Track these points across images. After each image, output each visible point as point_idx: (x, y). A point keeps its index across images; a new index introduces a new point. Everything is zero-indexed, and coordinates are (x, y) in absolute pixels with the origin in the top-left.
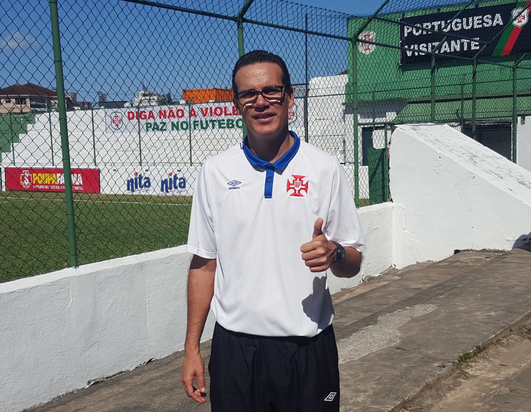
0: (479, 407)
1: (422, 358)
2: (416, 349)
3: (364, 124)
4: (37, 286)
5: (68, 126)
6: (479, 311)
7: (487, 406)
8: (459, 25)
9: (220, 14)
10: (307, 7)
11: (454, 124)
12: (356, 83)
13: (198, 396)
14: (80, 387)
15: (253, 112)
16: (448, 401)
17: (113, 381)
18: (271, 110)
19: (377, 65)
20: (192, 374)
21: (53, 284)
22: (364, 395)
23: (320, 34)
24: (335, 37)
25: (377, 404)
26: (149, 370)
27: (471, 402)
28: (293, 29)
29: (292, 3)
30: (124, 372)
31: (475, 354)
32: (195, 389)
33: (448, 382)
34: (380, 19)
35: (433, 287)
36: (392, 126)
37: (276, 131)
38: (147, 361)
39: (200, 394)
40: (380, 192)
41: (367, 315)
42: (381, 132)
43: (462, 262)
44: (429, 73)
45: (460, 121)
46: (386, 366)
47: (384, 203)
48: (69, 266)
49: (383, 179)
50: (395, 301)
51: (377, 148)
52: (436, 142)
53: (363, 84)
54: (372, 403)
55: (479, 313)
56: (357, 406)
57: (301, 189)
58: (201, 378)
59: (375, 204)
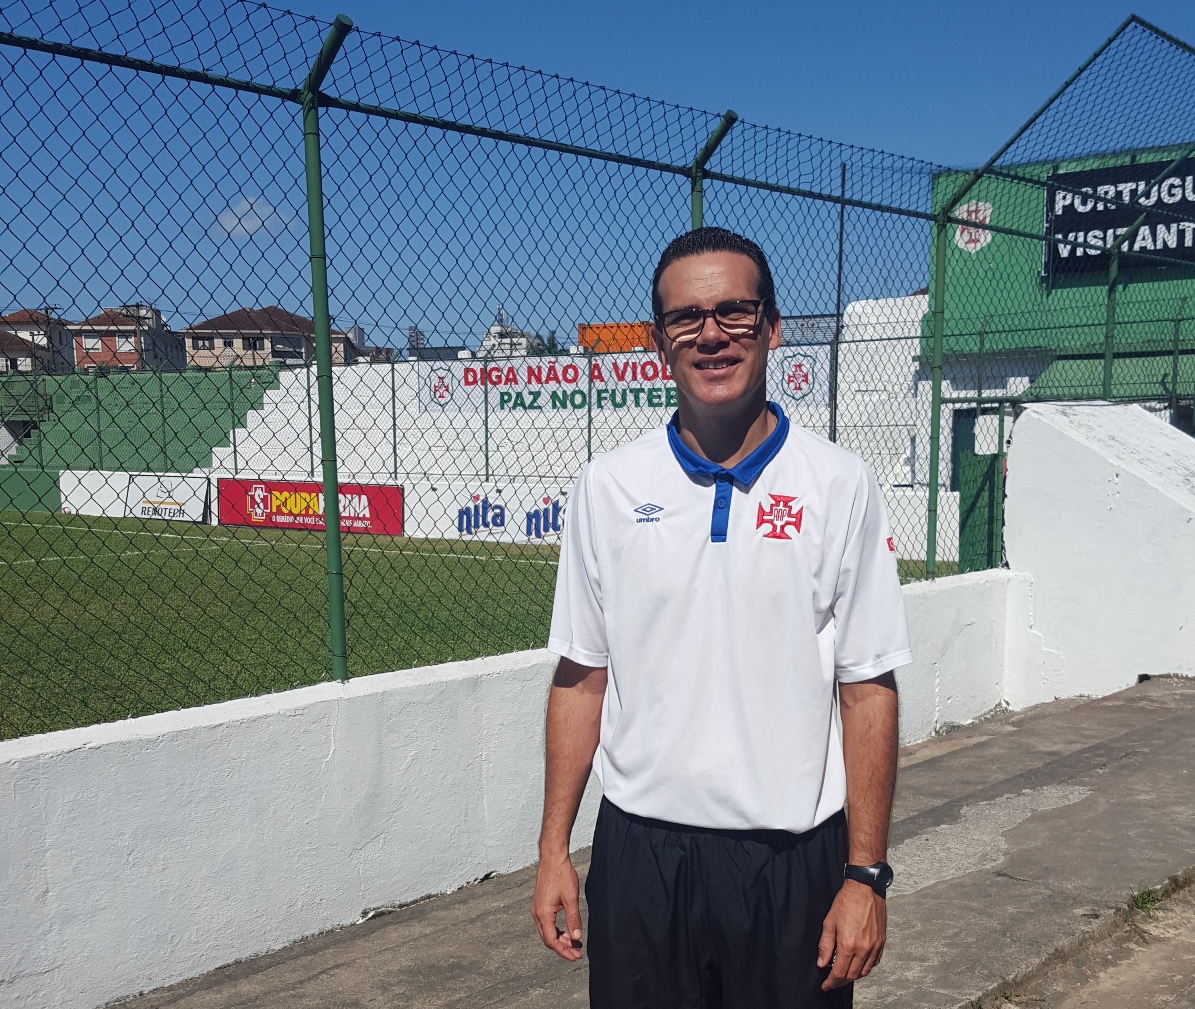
0: (1166, 1002)
1: (1050, 896)
2: (1039, 878)
3: (954, 401)
4: (267, 716)
5: (334, 393)
6: (1182, 804)
7: (1185, 1003)
8: (1178, 192)
9: (655, 160)
10: (843, 147)
11: (1153, 404)
12: (943, 312)
13: (566, 947)
14: (347, 922)
15: (694, 354)
16: (1100, 987)
17: (412, 913)
18: (732, 351)
19: (990, 274)
20: (555, 902)
21: (297, 713)
22: (920, 966)
23: (868, 206)
24: (900, 212)
25: (947, 985)
26: (485, 894)
27: (1151, 993)
28: (811, 194)
29: (811, 137)
30: (435, 896)
31: (1167, 893)
32: (559, 933)
33: (1104, 948)
34: (1001, 174)
35: (1083, 751)
36: (1016, 405)
37: (739, 397)
38: (482, 876)
39: (570, 943)
40: (982, 548)
41: (938, 802)
42: (991, 421)
43: (1152, 701)
44: (1104, 293)
45: (1169, 400)
46: (972, 910)
47: (989, 571)
48: (332, 679)
49: (991, 520)
50: (1001, 776)
51: (980, 453)
52: (1111, 442)
53: (957, 315)
54: (937, 983)
55: (1183, 808)
56: (903, 988)
57: (788, 523)
58: (572, 911)
59: (970, 571)
